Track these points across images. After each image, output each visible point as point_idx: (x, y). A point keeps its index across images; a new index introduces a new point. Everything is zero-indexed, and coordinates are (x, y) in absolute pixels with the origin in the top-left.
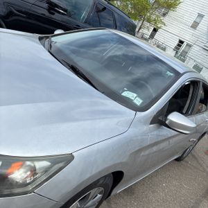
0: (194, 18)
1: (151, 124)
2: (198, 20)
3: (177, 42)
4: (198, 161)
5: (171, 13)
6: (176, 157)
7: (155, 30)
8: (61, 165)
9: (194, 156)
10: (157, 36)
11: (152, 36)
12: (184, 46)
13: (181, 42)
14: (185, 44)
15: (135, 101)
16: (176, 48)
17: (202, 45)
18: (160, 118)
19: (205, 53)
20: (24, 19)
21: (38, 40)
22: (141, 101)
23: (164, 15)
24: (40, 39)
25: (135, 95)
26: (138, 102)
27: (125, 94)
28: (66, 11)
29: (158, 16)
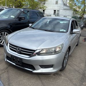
1: (70, 34)
2: (57, 1)
3: (53, 11)
4: (82, 44)
5: (46, 2)
7: (44, 11)
12: (56, 12)
13: (55, 11)
14: (56, 11)
16: (54, 13)
17: (63, 8)
19: (65, 11)
20: (15, 26)
23: (44, 4)
25: (63, 30)
26: (65, 31)
27: (61, 30)
28: (25, 18)
29: (43, 5)
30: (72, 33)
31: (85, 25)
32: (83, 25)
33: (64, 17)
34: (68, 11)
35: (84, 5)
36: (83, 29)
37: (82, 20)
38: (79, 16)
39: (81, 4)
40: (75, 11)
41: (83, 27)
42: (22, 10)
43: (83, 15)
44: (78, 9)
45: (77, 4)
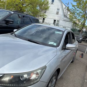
0: (56, 11)
1: (62, 50)
2: (58, 11)
3: (53, 21)
5: (47, 11)
6: (71, 61)
7: (44, 19)
8: (44, 70)
9: (76, 59)
10: (45, 21)
11: (43, 22)
13: (55, 20)
14: (56, 21)
15: (54, 44)
16: (54, 23)
17: (63, 19)
18: (64, 47)
19: (65, 22)
21: (11, 35)
22: (56, 44)
23: (45, 12)
24: (11, 34)
25: (53, 43)
26: (55, 44)
27: (50, 43)
28: (13, 22)
29: (43, 14)
30: (64, 48)
31: (84, 39)
32: (81, 39)
33: (63, 27)
34: (68, 22)
35: (84, 19)
36: (81, 43)
37: (81, 33)
38: (78, 29)
39: (81, 17)
40: (75, 23)
41: (81, 41)
42: (13, 13)
43: (83, 28)
44: (77, 22)
45: (77, 17)
